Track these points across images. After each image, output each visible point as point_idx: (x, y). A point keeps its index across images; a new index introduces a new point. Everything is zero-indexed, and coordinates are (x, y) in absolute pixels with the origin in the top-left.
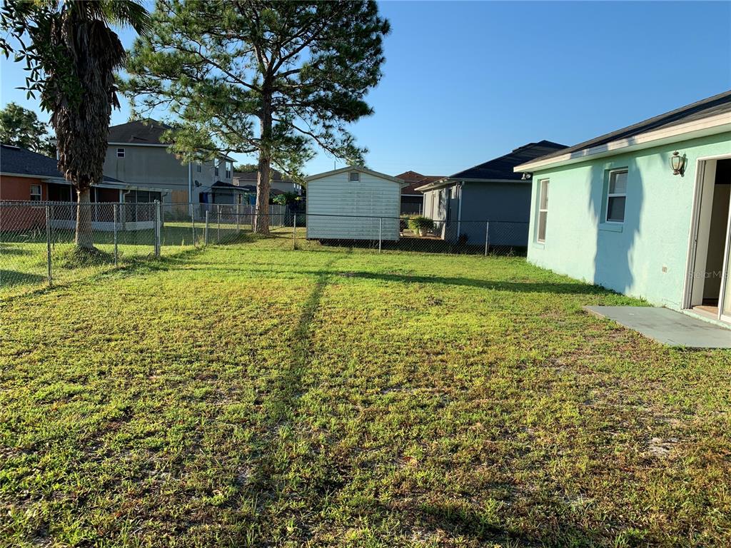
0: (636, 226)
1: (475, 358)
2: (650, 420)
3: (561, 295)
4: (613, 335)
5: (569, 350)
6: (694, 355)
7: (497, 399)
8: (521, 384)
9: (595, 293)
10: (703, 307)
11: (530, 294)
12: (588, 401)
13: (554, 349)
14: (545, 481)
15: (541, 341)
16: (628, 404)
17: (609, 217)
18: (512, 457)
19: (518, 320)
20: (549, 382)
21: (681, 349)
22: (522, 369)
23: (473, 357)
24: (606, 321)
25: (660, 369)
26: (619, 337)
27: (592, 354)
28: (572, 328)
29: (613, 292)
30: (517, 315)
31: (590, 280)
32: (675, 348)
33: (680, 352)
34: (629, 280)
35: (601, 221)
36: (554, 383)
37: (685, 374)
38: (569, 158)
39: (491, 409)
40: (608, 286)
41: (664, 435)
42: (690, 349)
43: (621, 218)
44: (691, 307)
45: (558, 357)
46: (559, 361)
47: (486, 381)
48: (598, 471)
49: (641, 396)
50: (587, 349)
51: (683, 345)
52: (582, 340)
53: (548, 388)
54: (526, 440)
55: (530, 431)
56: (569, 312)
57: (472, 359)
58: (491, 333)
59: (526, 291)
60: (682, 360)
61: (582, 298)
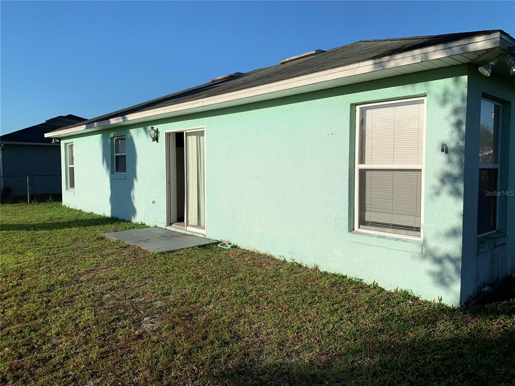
0: (134, 175)
1: (10, 292)
2: (142, 307)
3: (87, 228)
4: (122, 252)
5: (90, 268)
6: (171, 255)
7: (27, 322)
8: (50, 304)
9: (112, 223)
10: (177, 223)
11: (63, 231)
12: (102, 304)
13: (79, 270)
14: (63, 378)
15: (68, 266)
16: (130, 298)
17: (117, 170)
18: (36, 367)
19: (51, 253)
20: (72, 297)
21: (163, 253)
22: (51, 292)
23: (8, 291)
24: (118, 242)
25: (151, 269)
26: (126, 253)
27: (106, 268)
28: (93, 252)
29: (124, 221)
30: (50, 248)
31: (108, 214)
32: (160, 253)
33: (164, 255)
34: (133, 212)
35: (112, 173)
36: (77, 297)
37: (166, 269)
38: (84, 128)
39: (21, 332)
40: (121, 217)
41: (151, 315)
42: (169, 252)
43: (124, 170)
44: (171, 224)
45: (81, 276)
46: (82, 279)
47: (18, 309)
48: (105, 355)
49: (137, 291)
50: (103, 265)
51: (165, 250)
52: (100, 259)
53: (72, 301)
54: (50, 349)
55: (54, 341)
56: (92, 239)
57: (6, 294)
58: (26, 268)
59: (60, 228)
60: (164, 260)
61: (102, 228)
